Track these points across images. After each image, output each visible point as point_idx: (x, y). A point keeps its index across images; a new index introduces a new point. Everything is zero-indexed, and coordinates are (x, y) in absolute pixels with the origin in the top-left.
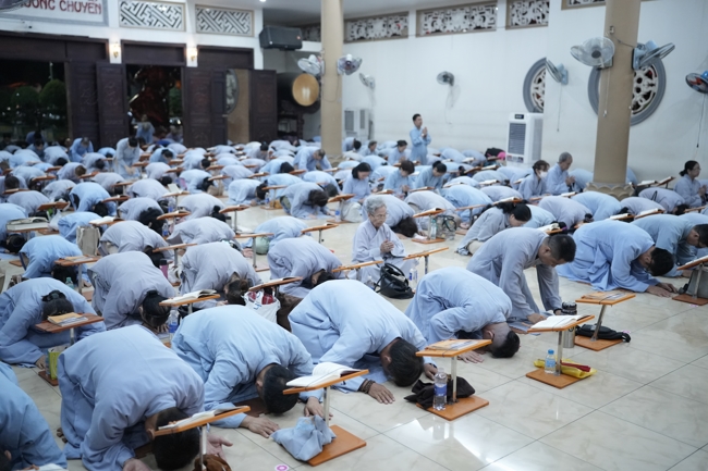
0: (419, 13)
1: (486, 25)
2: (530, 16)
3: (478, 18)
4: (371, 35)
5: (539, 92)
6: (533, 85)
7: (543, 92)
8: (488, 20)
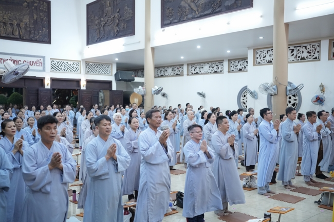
0: (188, 65)
1: (219, 70)
2: (239, 67)
3: (215, 67)
4: (167, 74)
5: (245, 101)
6: (242, 98)
7: (247, 101)
8: (220, 69)
